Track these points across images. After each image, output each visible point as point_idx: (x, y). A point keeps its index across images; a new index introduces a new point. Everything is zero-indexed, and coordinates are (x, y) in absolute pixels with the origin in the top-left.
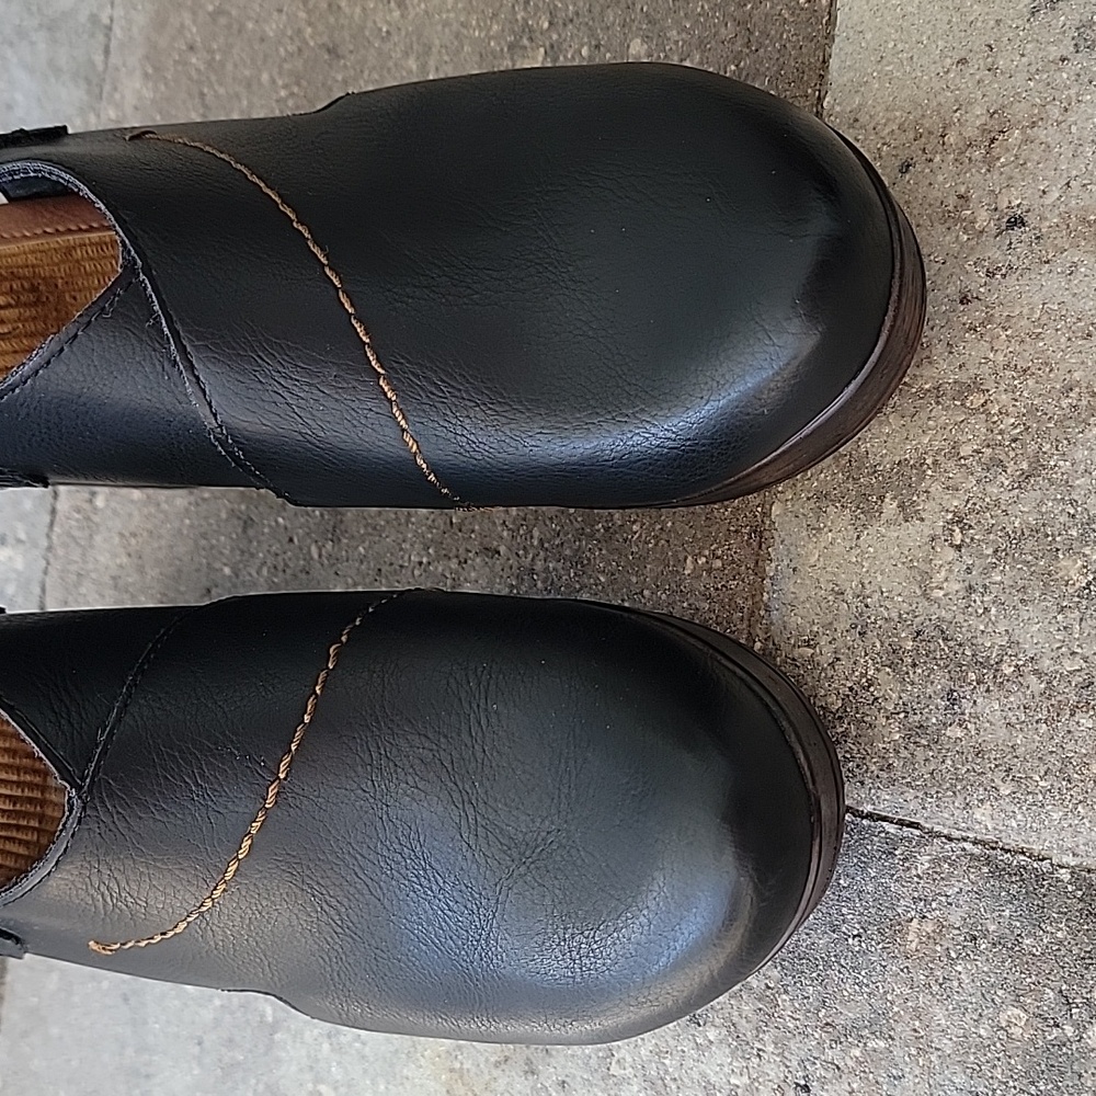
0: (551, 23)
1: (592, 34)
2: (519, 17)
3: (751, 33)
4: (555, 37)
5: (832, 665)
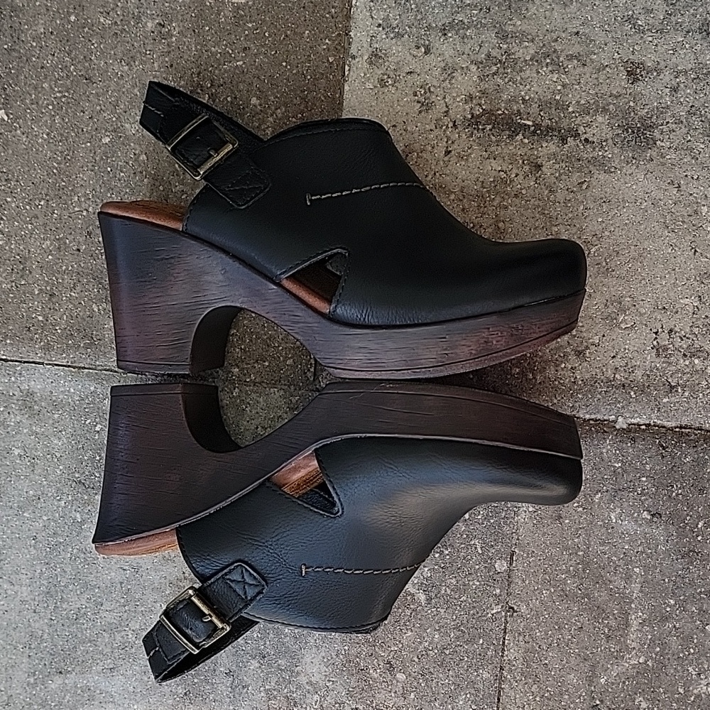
0: (212, 85)
1: (232, 92)
2: (195, 79)
3: (307, 103)
4: (214, 91)
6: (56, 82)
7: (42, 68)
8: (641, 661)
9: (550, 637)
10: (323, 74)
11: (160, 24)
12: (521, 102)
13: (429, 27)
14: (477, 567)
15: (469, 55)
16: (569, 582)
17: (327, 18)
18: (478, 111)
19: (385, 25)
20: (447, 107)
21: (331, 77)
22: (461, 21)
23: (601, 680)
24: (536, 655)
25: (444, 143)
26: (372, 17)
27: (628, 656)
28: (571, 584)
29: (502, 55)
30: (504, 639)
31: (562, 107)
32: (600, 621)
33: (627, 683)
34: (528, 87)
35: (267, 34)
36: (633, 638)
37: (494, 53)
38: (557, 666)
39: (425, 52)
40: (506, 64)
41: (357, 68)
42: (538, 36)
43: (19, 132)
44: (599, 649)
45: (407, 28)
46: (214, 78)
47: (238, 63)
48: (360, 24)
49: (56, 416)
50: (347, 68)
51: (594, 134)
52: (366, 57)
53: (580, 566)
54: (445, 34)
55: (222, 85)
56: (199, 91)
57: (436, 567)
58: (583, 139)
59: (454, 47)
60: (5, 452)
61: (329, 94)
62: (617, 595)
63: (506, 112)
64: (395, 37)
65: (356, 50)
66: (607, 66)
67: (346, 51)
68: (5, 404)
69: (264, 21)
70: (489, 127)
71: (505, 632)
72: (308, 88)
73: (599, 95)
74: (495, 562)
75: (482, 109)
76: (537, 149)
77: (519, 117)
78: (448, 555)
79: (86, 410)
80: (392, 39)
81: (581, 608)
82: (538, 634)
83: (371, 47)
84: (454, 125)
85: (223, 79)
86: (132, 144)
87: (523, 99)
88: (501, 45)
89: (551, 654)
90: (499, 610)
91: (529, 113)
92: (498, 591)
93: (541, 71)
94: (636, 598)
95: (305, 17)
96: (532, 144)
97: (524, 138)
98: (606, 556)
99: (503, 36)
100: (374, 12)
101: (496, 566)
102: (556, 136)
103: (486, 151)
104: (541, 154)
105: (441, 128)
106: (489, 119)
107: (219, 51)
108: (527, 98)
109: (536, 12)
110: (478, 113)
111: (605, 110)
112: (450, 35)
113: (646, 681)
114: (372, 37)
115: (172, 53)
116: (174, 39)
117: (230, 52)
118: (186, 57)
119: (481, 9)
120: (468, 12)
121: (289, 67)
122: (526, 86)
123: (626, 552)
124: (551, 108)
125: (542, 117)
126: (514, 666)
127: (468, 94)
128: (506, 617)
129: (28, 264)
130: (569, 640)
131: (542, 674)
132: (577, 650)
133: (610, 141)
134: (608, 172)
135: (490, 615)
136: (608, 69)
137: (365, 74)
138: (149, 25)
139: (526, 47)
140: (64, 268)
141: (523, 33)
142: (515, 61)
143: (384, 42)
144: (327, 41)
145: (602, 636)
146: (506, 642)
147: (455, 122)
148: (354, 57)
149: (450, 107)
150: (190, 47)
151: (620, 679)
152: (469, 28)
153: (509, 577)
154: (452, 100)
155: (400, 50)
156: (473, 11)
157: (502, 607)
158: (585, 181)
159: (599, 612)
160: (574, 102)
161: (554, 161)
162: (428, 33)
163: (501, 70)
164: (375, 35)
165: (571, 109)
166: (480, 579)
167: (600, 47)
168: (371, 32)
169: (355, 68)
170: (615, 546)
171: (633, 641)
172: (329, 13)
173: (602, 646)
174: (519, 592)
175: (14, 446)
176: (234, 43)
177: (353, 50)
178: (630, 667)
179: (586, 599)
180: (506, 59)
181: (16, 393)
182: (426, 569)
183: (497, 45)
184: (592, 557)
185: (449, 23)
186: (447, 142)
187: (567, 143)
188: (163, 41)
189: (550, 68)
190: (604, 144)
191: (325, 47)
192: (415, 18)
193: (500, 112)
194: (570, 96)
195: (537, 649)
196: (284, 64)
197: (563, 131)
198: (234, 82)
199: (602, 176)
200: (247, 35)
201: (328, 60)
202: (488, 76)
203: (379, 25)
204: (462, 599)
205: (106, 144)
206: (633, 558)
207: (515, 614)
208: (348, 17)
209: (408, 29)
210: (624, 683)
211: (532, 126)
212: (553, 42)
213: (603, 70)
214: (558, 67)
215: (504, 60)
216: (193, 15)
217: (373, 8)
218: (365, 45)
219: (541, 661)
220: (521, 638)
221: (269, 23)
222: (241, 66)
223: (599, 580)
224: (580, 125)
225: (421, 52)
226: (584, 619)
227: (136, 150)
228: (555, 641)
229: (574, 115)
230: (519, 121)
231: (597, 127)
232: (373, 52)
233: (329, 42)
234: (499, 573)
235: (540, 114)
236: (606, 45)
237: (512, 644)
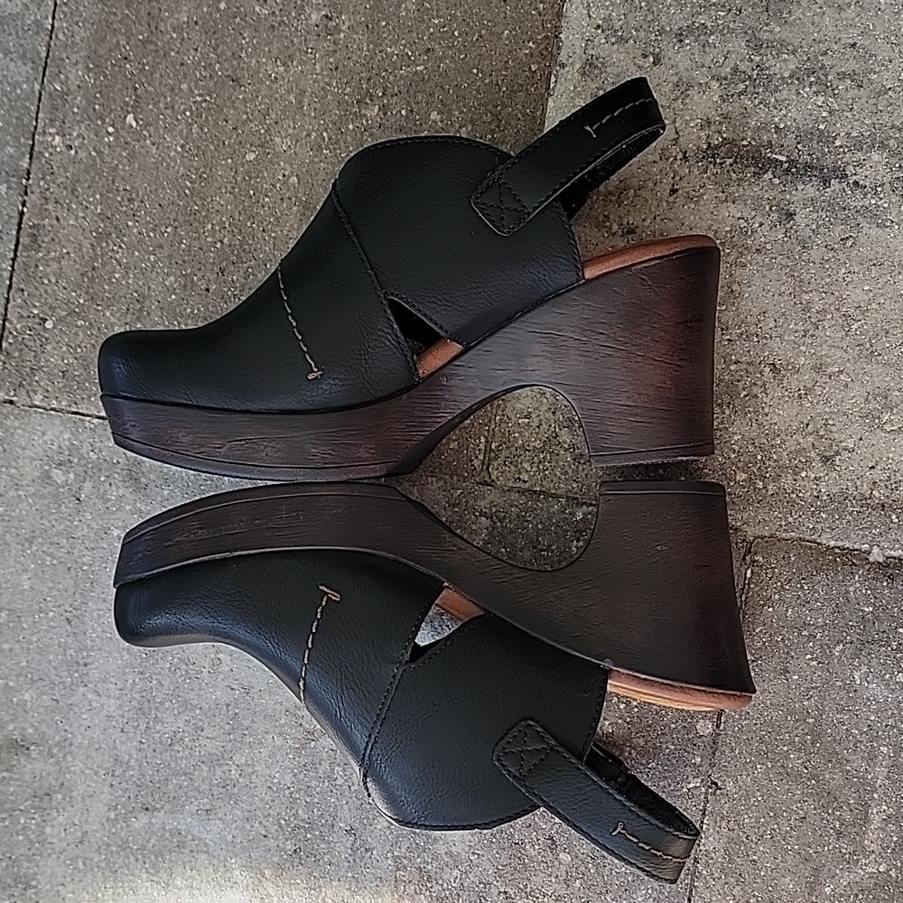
0: (384, 94)
1: (408, 103)
2: (364, 86)
3: (501, 121)
4: (385, 101)
5: (538, 427)
6: (196, 83)
7: (182, 64)
8: (881, 870)
9: (763, 825)
10: (522, 86)
11: (327, 16)
12: (773, 130)
13: (661, 32)
14: (673, 726)
15: (710, 68)
16: (792, 756)
17: (532, 15)
18: (716, 140)
19: (605, 27)
20: (677, 133)
21: (533, 89)
22: (703, 24)
23: (826, 889)
24: (742, 848)
25: (670, 179)
26: (590, 16)
27: (864, 861)
28: (795, 760)
29: (753, 70)
30: (702, 822)
31: (826, 138)
32: (830, 811)
33: (861, 897)
34: (784, 112)
35: (456, 33)
36: (872, 838)
37: (742, 67)
38: (769, 865)
39: (654, 62)
40: (757, 82)
41: (566, 79)
42: (801, 47)
43: (148, 142)
44: (826, 848)
45: (633, 31)
46: (387, 86)
47: (418, 68)
48: (574, 24)
49: (166, 492)
50: (553, 79)
51: (866, 177)
52: (578, 66)
53: (809, 737)
54: (682, 41)
55: (396, 95)
56: (368, 101)
57: (620, 721)
58: (851, 181)
59: (692, 57)
60: (102, 532)
61: (528, 111)
62: (855, 780)
63: (754, 143)
64: (616, 42)
65: (566, 56)
66: (890, 89)
67: (554, 57)
68: (107, 474)
69: (454, 16)
70: (729, 161)
71: (704, 814)
72: (503, 103)
73: (877, 126)
74: (697, 721)
75: (722, 137)
76: (790, 193)
77: (769, 150)
78: (636, 707)
79: (202, 488)
80: (613, 44)
81: (805, 791)
82: (747, 821)
83: (585, 53)
84: (685, 157)
85: (398, 87)
86: (282, 163)
87: (777, 127)
88: (752, 57)
89: (761, 848)
90: (698, 785)
91: (782, 146)
92: (699, 759)
93: (802, 92)
94: (880, 786)
95: (506, 13)
96: (785, 186)
97: (775, 177)
98: (845, 727)
99: (756, 46)
100: (593, 9)
101: (698, 727)
102: (815, 176)
103: (723, 192)
104: (795, 199)
105: (667, 159)
106: (730, 150)
107: (396, 52)
108: (782, 126)
109: (801, 16)
110: (716, 143)
111: (883, 146)
112: (687, 41)
113: (886, 897)
114: (587, 41)
115: (339, 52)
116: (342, 35)
117: (410, 54)
118: (355, 58)
119: (730, 10)
120: (713, 13)
121: (480, 75)
122: (781, 110)
123: (872, 724)
124: (811, 140)
125: (799, 151)
126: (712, 859)
127: (705, 118)
128: (706, 793)
129: (147, 303)
130: (787, 832)
131: (748, 873)
132: (796, 847)
133: (887, 186)
134: (881, 226)
135: (685, 790)
136: (890, 93)
137: (575, 87)
138: (314, 17)
139: (785, 60)
140: (189, 310)
141: (783, 43)
142: (770, 78)
143: (603, 47)
144: (531, 44)
145: (832, 831)
146: (705, 826)
147: (686, 152)
148: (563, 66)
149: (681, 134)
150: (361, 46)
151: (852, 890)
152: (712, 34)
153: (714, 743)
154: (684, 125)
155: (622, 58)
156: (719, 13)
157: (702, 780)
158: (850, 236)
159: (830, 799)
160: (842, 134)
161: (811, 209)
162: (659, 38)
163: (750, 89)
164: (591, 38)
165: (838, 143)
166: (676, 742)
167: (883, 65)
168: (587, 34)
169: (563, 80)
170: (857, 715)
171: (872, 842)
172: (536, 9)
173: (830, 844)
174: (726, 764)
175: (113, 525)
176: (415, 43)
177: (563, 57)
178: (867, 876)
179: (813, 782)
180: (758, 75)
181: (120, 460)
182: (607, 723)
183: (748, 57)
184: (824, 727)
185: (688, 26)
186: (673, 178)
187: (830, 187)
188: (329, 37)
189: (814, 89)
190: (879, 189)
191: (527, 51)
192: (644, 20)
193: (745, 143)
194: (838, 125)
195: (744, 839)
196: (475, 71)
197: (826, 171)
198: (412, 92)
199: (874, 232)
200: (431, 34)
201: (530, 68)
202: (732, 95)
203: (599, 27)
204: (650, 766)
205: (251, 161)
206: (880, 733)
207: (718, 792)
208: (559, 15)
209: (634, 33)
210: (856, 895)
211: (786, 162)
212: (821, 55)
213: (885, 94)
214: (825, 87)
215: (755, 77)
216: (368, 6)
217: (591, 5)
218: (578, 51)
219: (748, 856)
220: (724, 824)
221: (460, 20)
222: (421, 72)
223: (833, 758)
224: (849, 164)
225: (649, 62)
226: (810, 806)
227: (285, 170)
228: (769, 832)
229: (841, 150)
230: (769, 155)
231: (871, 167)
232: (588, 60)
233: (533, 46)
234: (701, 736)
235: (797, 147)
236: (891, 62)
237: (711, 830)
